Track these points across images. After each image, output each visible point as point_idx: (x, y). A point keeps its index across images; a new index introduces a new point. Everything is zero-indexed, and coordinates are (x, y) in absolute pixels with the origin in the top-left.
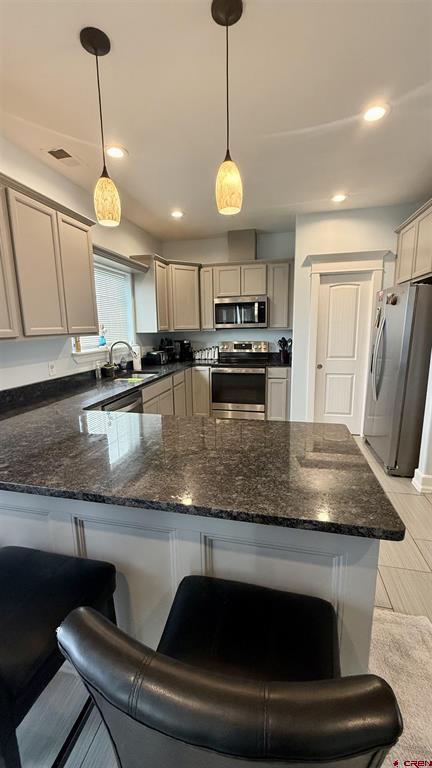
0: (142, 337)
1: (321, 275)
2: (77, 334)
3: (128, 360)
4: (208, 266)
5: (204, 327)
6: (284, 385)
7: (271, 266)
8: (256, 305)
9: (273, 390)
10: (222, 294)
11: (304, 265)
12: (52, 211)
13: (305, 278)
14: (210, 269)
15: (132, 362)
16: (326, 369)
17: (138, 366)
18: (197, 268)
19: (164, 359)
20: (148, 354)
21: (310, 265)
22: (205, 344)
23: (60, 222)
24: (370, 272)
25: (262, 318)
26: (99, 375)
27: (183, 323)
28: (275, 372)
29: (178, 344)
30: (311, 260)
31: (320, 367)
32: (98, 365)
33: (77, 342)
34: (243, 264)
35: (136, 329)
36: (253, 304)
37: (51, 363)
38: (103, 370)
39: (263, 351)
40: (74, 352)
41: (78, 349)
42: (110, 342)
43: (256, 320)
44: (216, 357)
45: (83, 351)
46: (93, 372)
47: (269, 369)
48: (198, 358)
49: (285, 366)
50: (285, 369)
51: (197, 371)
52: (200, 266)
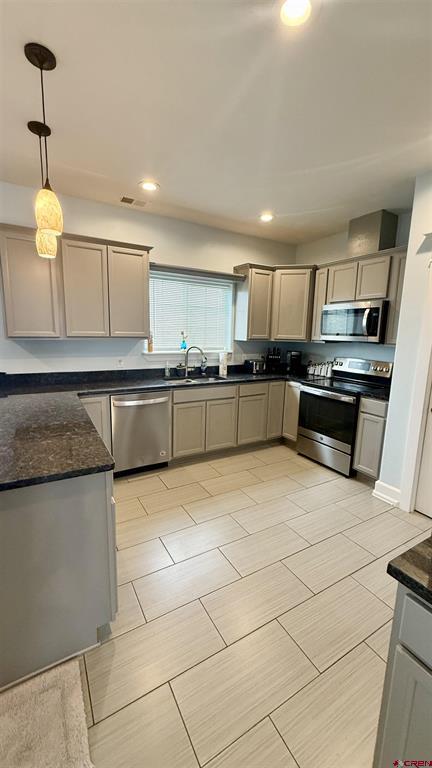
4: (323, 266)
5: (313, 339)
6: (379, 426)
7: (397, 258)
10: (334, 299)
14: (325, 270)
15: (216, 367)
17: (223, 372)
18: (308, 271)
19: (259, 367)
20: (245, 362)
21: (429, 249)
22: (324, 357)
25: (372, 329)
26: (168, 373)
27: (286, 333)
28: (369, 404)
32: (169, 365)
33: (149, 344)
34: (362, 259)
35: (233, 336)
36: (362, 312)
38: (174, 370)
40: (146, 352)
41: (150, 349)
42: (188, 346)
43: (366, 332)
44: (329, 375)
45: (154, 352)
46: (162, 370)
47: (364, 400)
48: (311, 372)
49: (383, 399)
50: (383, 403)
51: (290, 386)
52: (315, 269)
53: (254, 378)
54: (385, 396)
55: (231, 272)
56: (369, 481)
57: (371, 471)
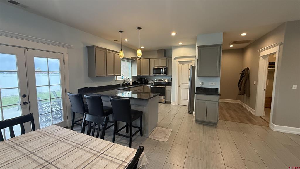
0: (133, 77)
1: (179, 62)
2: (117, 76)
3: (129, 82)
4: (151, 59)
5: (150, 75)
6: (170, 91)
7: (168, 59)
8: (164, 69)
9: (167, 92)
10: (155, 66)
11: (174, 59)
12: (113, 52)
13: (175, 63)
14: (152, 59)
15: (130, 83)
16: (181, 87)
17: (131, 84)
18: (149, 59)
19: (139, 83)
20: (135, 81)
21: (176, 59)
22: (151, 79)
23: (115, 54)
24: (192, 61)
25: (165, 73)
26: (121, 85)
27: (144, 73)
28: (167, 87)
29: (144, 79)
30: (176, 58)
31: (179, 86)
32: (121, 83)
33: (117, 77)
34: (161, 58)
35: (132, 75)
36: (162, 69)
37: (111, 82)
38: (122, 84)
39: (167, 82)
40: (116, 80)
41: (117, 79)
42: (124, 78)
43: (164, 73)
44: (154, 83)
45: (118, 80)
46: (120, 84)
47: (166, 86)
48: (149, 83)
49: (170, 86)
50: (170, 87)
51: (147, 86)
52: (150, 59)
53: (138, 85)
54: (171, 85)
55: (131, 58)
56: (169, 102)
57: (169, 100)
